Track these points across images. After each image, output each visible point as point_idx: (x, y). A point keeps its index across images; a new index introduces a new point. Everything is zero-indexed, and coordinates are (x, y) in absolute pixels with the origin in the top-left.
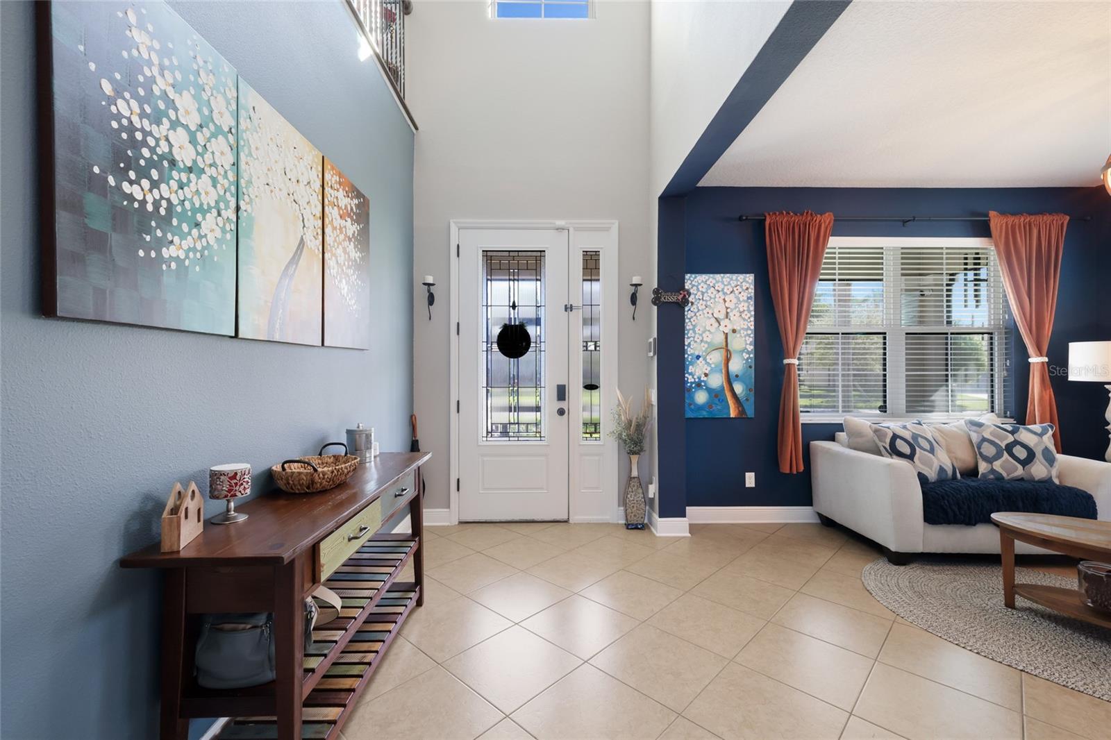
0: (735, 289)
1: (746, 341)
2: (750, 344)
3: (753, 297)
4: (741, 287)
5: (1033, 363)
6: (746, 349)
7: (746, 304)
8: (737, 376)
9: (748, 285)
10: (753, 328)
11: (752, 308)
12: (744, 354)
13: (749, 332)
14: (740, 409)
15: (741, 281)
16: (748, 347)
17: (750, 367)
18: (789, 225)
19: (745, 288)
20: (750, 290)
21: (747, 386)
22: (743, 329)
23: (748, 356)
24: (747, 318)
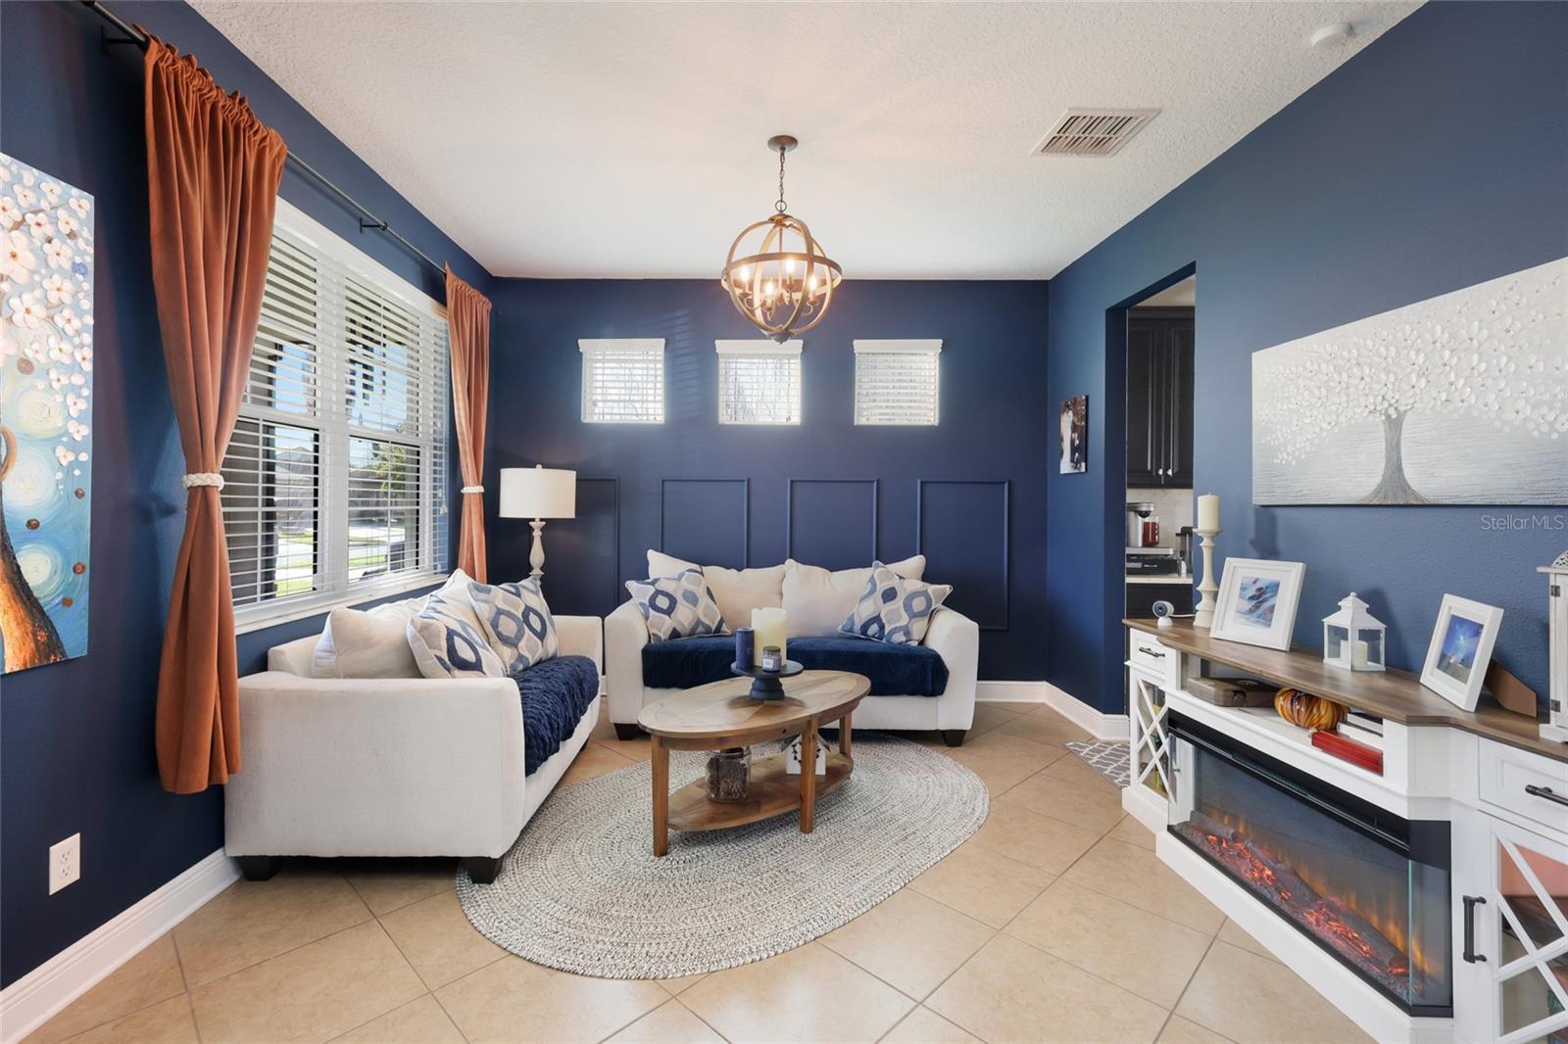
0: (29, 216)
1: (67, 407)
2: (80, 420)
3: (91, 269)
4: (54, 221)
5: (469, 494)
6: (66, 433)
7: (68, 286)
8: (33, 525)
9: (74, 225)
10: (88, 367)
11: (88, 304)
12: (60, 451)
13: (78, 380)
14: (42, 636)
15: (54, 200)
16: (72, 427)
17: (79, 494)
18: (203, 105)
19: (66, 230)
20: (81, 243)
21: (66, 556)
22: (57, 364)
23: (71, 457)
24: (69, 330)
